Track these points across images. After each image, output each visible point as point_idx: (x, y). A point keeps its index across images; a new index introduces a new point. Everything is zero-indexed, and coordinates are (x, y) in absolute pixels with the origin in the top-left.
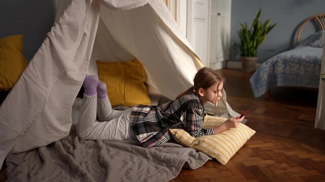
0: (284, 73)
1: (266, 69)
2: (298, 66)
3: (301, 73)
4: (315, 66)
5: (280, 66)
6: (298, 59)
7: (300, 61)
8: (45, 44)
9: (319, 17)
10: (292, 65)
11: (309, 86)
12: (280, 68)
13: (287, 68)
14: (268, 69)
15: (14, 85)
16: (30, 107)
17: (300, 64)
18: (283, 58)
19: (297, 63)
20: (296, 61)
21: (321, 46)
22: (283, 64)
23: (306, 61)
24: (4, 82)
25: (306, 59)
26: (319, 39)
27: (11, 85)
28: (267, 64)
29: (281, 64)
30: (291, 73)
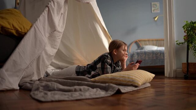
2: (145, 55)
3: (147, 59)
5: (135, 56)
8: (46, 10)
9: (139, 41)
10: (142, 55)
11: (151, 65)
15: (28, 31)
16: (36, 48)
24: (23, 28)
27: (26, 31)
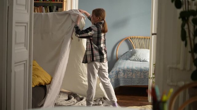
0: (124, 78)
1: (113, 76)
3: (134, 77)
4: (141, 73)
6: (131, 69)
7: (132, 71)
9: (131, 38)
10: (129, 73)
12: (121, 75)
13: (125, 75)
14: (114, 76)
17: (133, 72)
18: (123, 69)
19: (131, 72)
20: (130, 70)
21: (137, 60)
22: (123, 72)
23: (136, 70)
25: (136, 69)
26: (135, 55)
28: (112, 73)
29: (122, 73)
30: (128, 77)
